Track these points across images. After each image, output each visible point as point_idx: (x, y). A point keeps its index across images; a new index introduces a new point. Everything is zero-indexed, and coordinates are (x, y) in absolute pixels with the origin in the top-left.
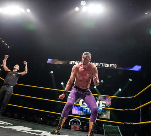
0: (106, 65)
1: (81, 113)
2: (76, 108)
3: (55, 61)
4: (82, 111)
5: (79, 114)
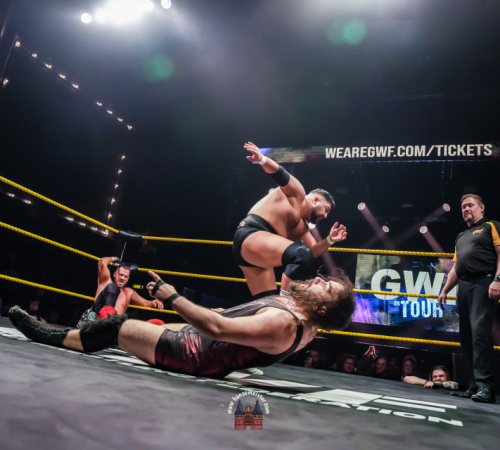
0: (453, 150)
1: (383, 318)
2: (365, 302)
3: (277, 155)
4: (387, 311)
5: (377, 322)
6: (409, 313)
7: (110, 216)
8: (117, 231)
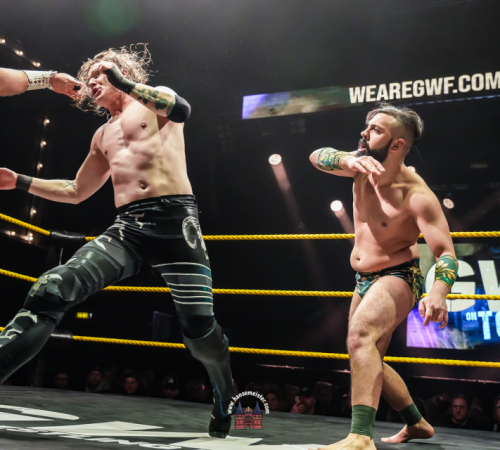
3: (277, 105)
5: (447, 346)
6: (493, 329)
7: (33, 212)
8: (47, 232)
